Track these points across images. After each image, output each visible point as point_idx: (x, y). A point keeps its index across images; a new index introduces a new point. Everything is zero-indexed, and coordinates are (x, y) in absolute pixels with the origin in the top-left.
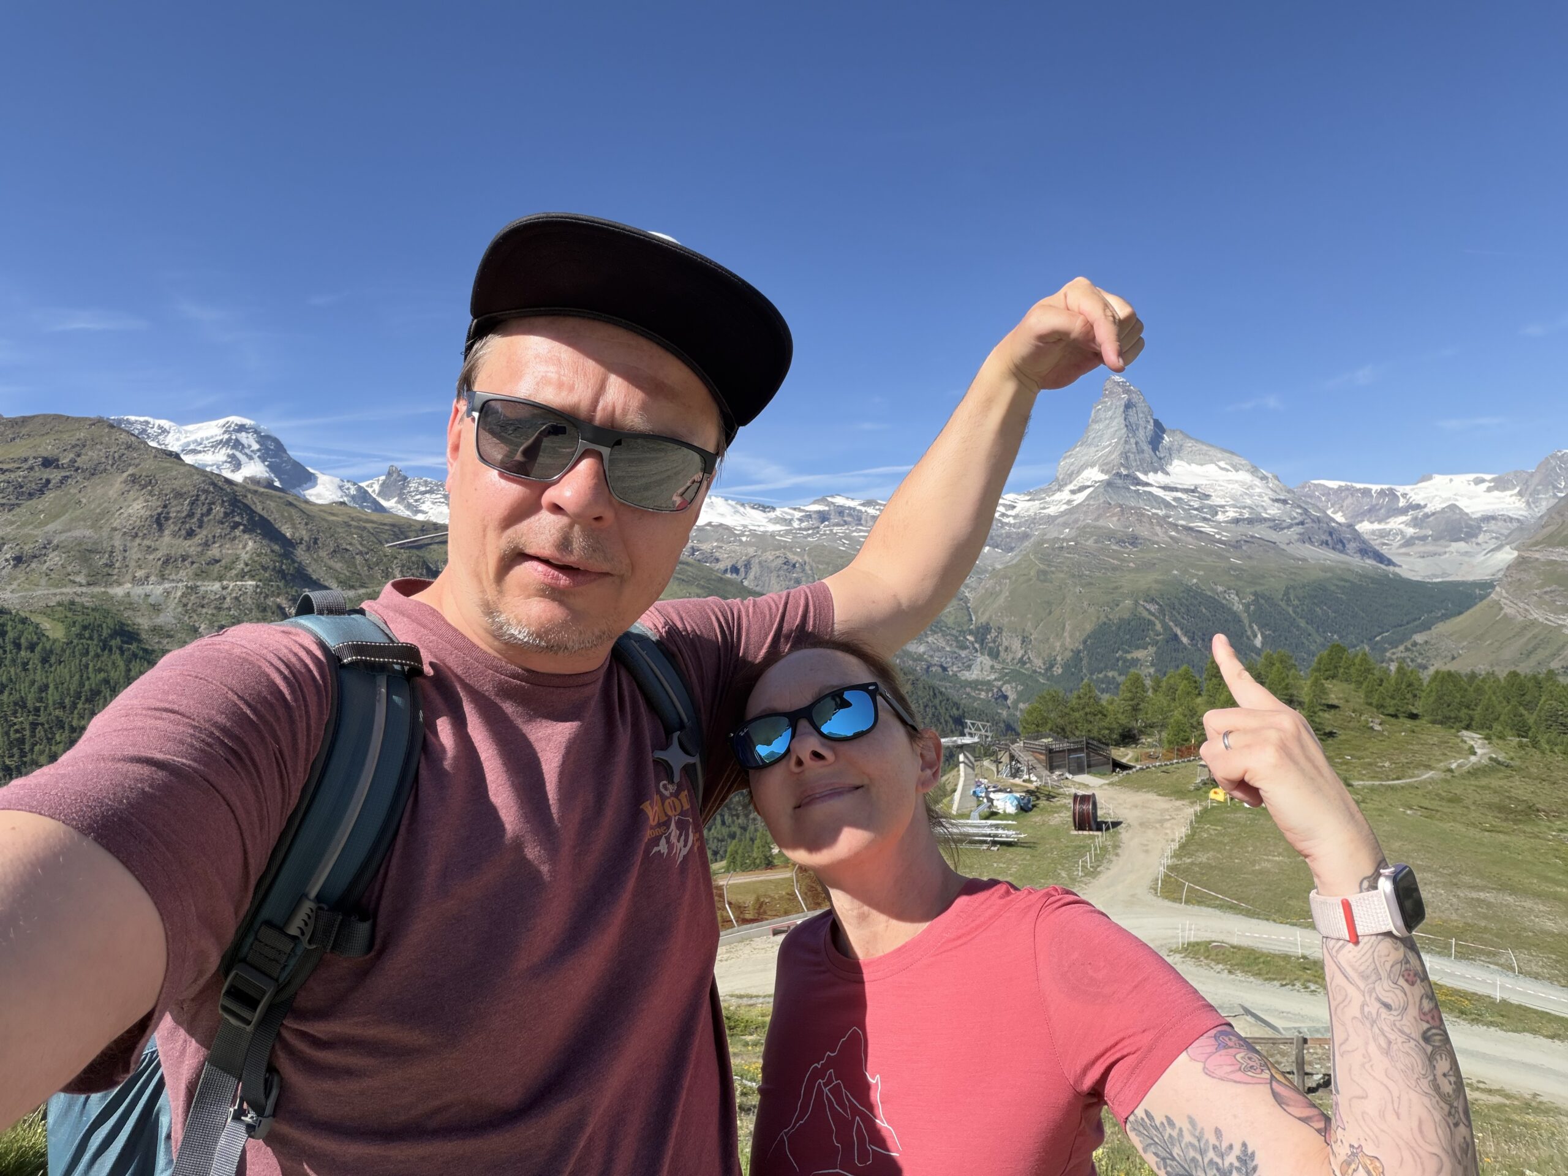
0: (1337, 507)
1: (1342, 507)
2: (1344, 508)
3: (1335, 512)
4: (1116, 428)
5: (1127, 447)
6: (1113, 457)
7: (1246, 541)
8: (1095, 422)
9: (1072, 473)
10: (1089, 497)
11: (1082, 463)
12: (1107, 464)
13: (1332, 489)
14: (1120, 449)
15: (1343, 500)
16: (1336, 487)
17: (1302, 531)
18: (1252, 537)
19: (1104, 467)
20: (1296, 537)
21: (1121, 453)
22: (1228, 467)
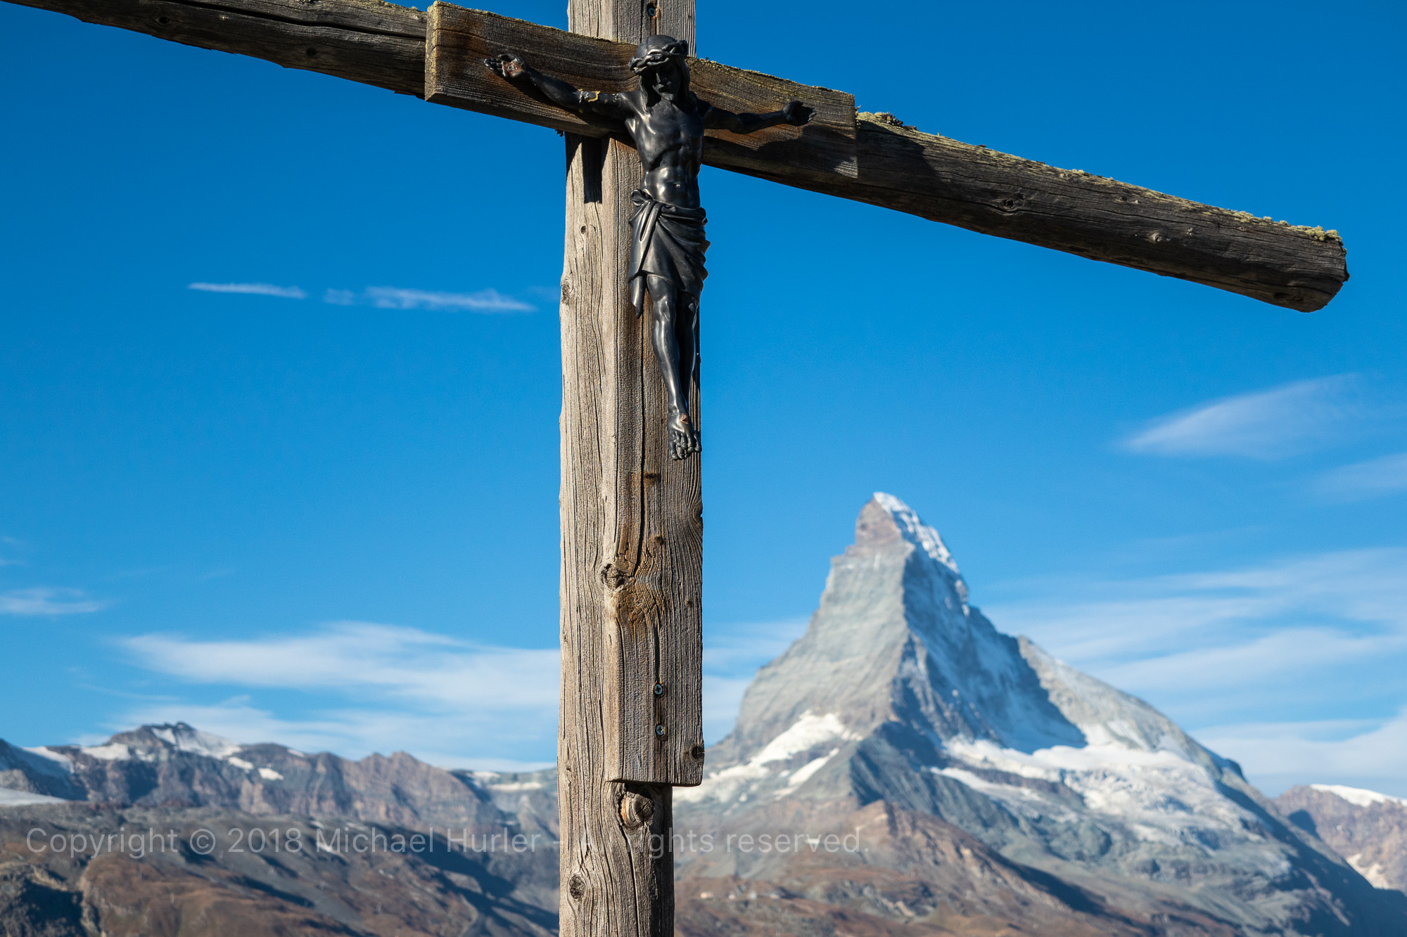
0: (1370, 850)
1: (1379, 852)
2: (1384, 856)
3: (1366, 864)
4: (883, 620)
5: (908, 666)
6: (874, 688)
7: (1172, 918)
8: (834, 599)
9: (775, 720)
10: (814, 780)
11: (798, 697)
12: (860, 704)
13: (1359, 807)
14: (890, 671)
15: (1381, 837)
16: (1366, 803)
17: (1297, 901)
18: (1187, 907)
19: (853, 712)
20: (1283, 915)
21: (894, 682)
22: (1134, 736)
